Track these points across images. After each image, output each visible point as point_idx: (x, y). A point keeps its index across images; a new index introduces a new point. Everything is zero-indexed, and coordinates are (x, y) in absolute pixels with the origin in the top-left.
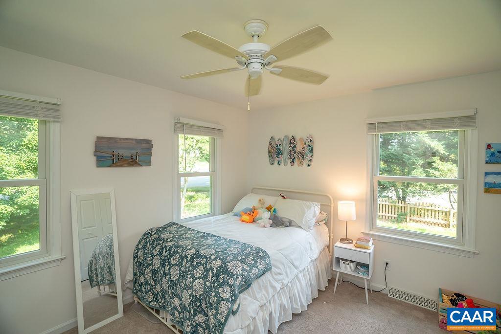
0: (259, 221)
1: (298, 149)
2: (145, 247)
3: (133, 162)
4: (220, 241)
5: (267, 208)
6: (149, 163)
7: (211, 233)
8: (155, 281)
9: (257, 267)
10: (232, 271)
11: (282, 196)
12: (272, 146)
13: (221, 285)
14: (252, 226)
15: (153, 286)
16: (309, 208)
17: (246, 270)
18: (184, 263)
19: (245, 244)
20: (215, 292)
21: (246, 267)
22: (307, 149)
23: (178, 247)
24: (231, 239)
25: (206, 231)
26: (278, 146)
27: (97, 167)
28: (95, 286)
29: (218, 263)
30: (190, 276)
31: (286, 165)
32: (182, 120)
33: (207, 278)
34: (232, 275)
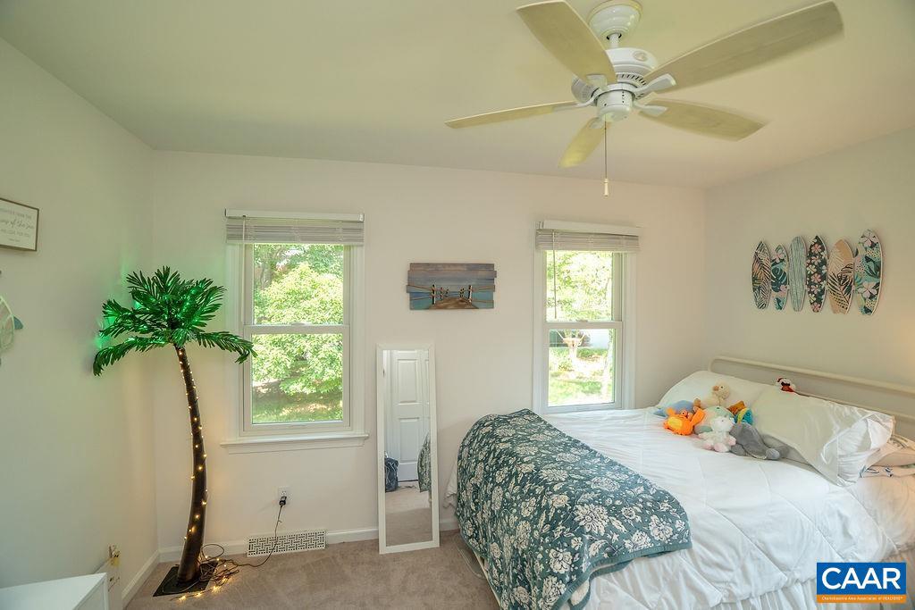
0: (705, 434)
1: (835, 267)
2: (471, 443)
3: (463, 301)
4: (589, 459)
5: (730, 410)
6: (489, 303)
7: (582, 441)
8: (476, 504)
9: (648, 533)
10: (581, 524)
11: (783, 384)
12: (762, 266)
13: (554, 545)
14: (686, 443)
15: (473, 512)
16: (849, 422)
17: (616, 532)
18: (511, 486)
19: (638, 476)
20: (543, 553)
21: (616, 523)
22: (860, 267)
23: (511, 454)
24: (615, 459)
25: (575, 437)
26: (776, 263)
27: (411, 309)
28: (426, 490)
29: (560, 501)
30: (515, 511)
31: (798, 308)
32: (548, 225)
33: (537, 524)
34: (581, 532)
